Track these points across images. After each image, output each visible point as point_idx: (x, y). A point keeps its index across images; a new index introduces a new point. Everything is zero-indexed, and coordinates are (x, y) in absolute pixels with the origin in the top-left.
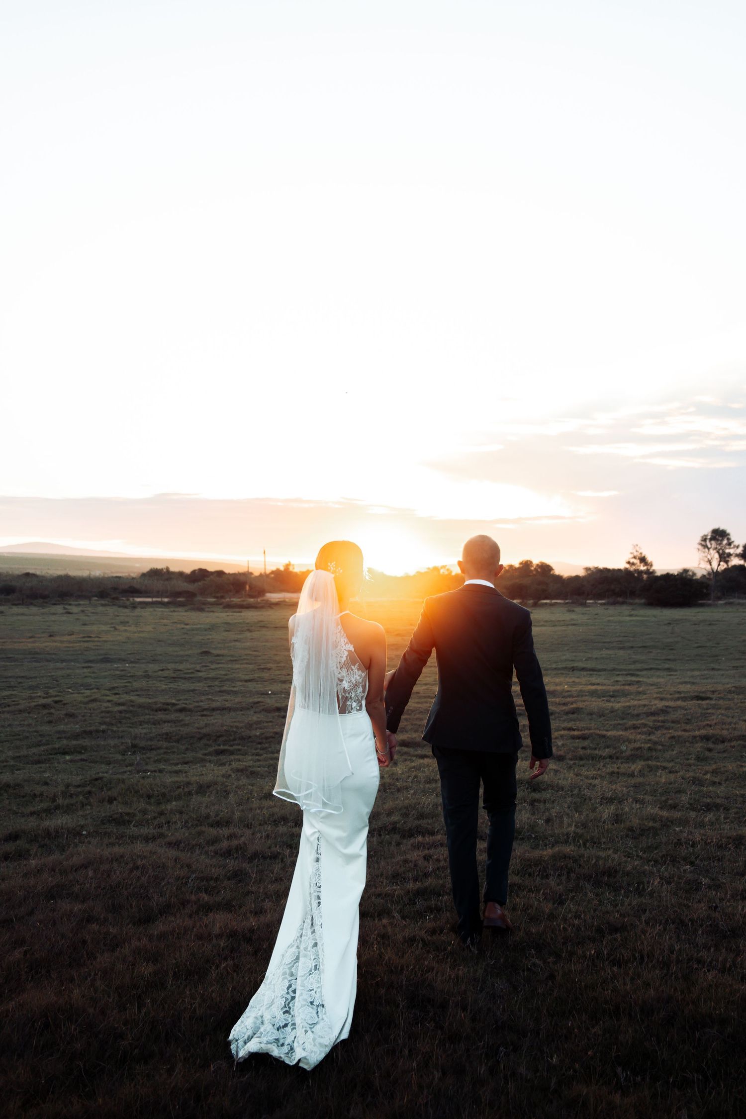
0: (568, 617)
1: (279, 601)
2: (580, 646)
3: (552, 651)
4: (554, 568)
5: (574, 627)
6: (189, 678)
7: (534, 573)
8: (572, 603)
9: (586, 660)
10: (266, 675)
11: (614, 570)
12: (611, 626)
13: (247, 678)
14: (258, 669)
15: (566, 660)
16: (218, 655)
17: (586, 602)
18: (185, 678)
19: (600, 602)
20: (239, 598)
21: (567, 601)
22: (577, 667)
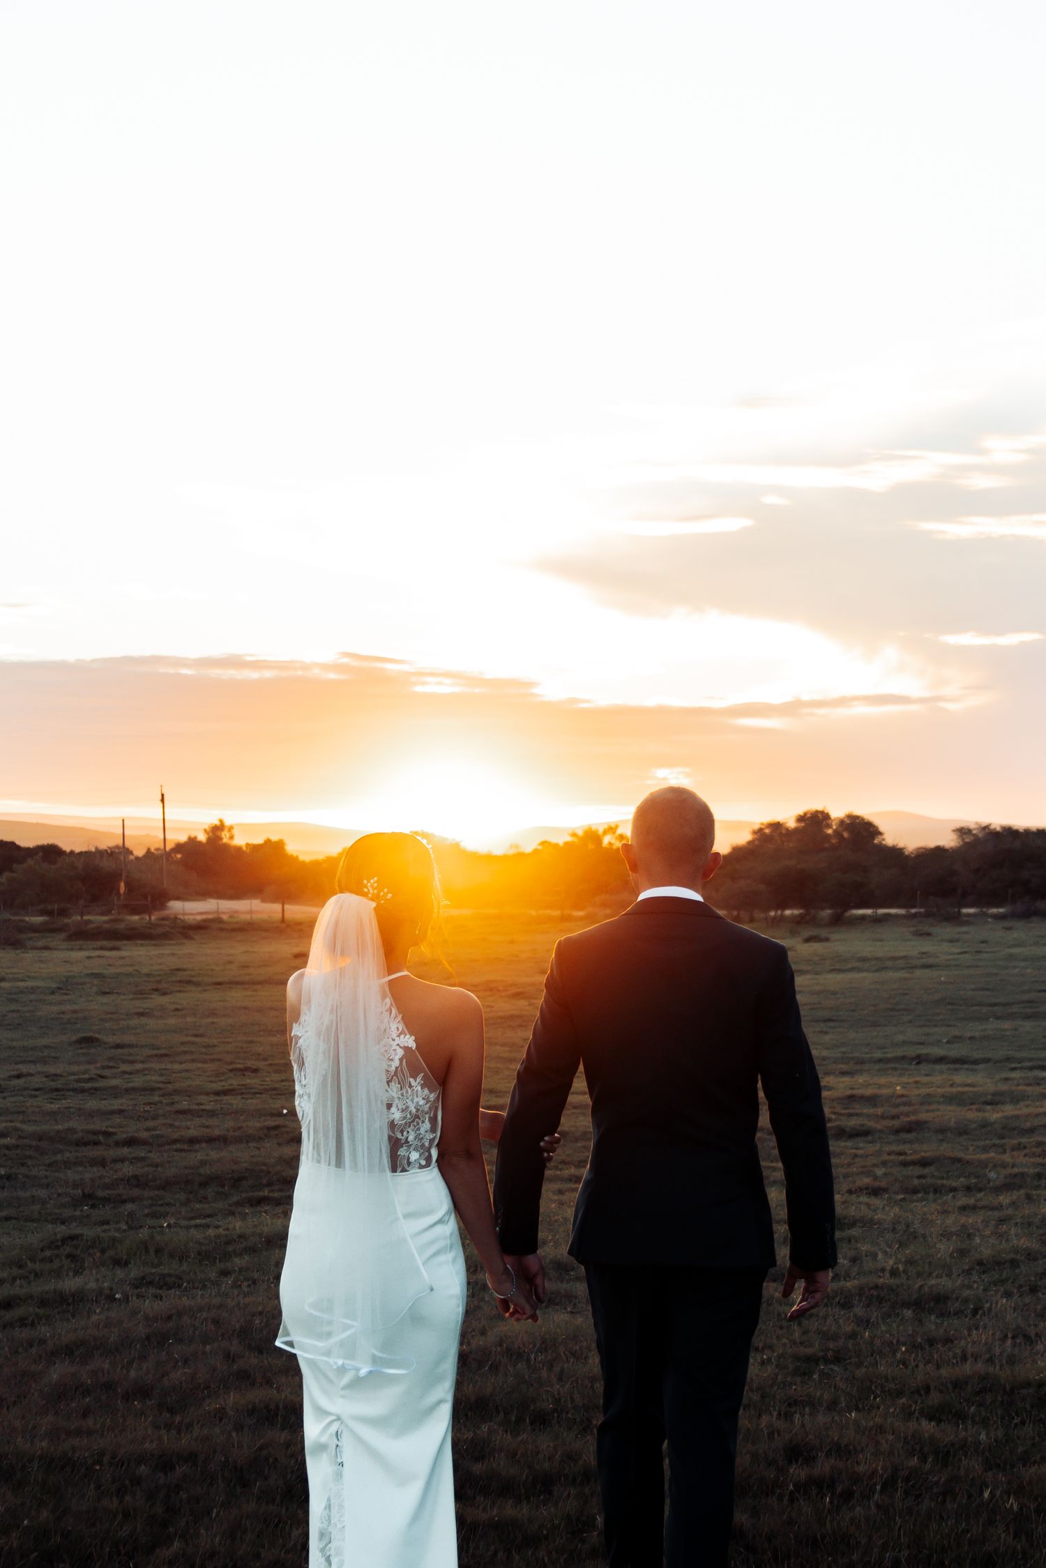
0: (914, 947)
1: (205, 921)
2: (938, 1014)
3: (875, 1024)
4: (882, 828)
5: (927, 971)
6: (91, 1089)
7: (834, 841)
8: (928, 915)
9: (948, 1042)
10: (251, 1081)
11: (1027, 832)
12: (1015, 967)
13: (217, 1086)
14: (231, 1070)
15: (904, 1043)
16: (118, 1046)
17: (959, 912)
18: (83, 1091)
19: (994, 911)
20: (103, 914)
21: (913, 911)
22: (927, 1055)
